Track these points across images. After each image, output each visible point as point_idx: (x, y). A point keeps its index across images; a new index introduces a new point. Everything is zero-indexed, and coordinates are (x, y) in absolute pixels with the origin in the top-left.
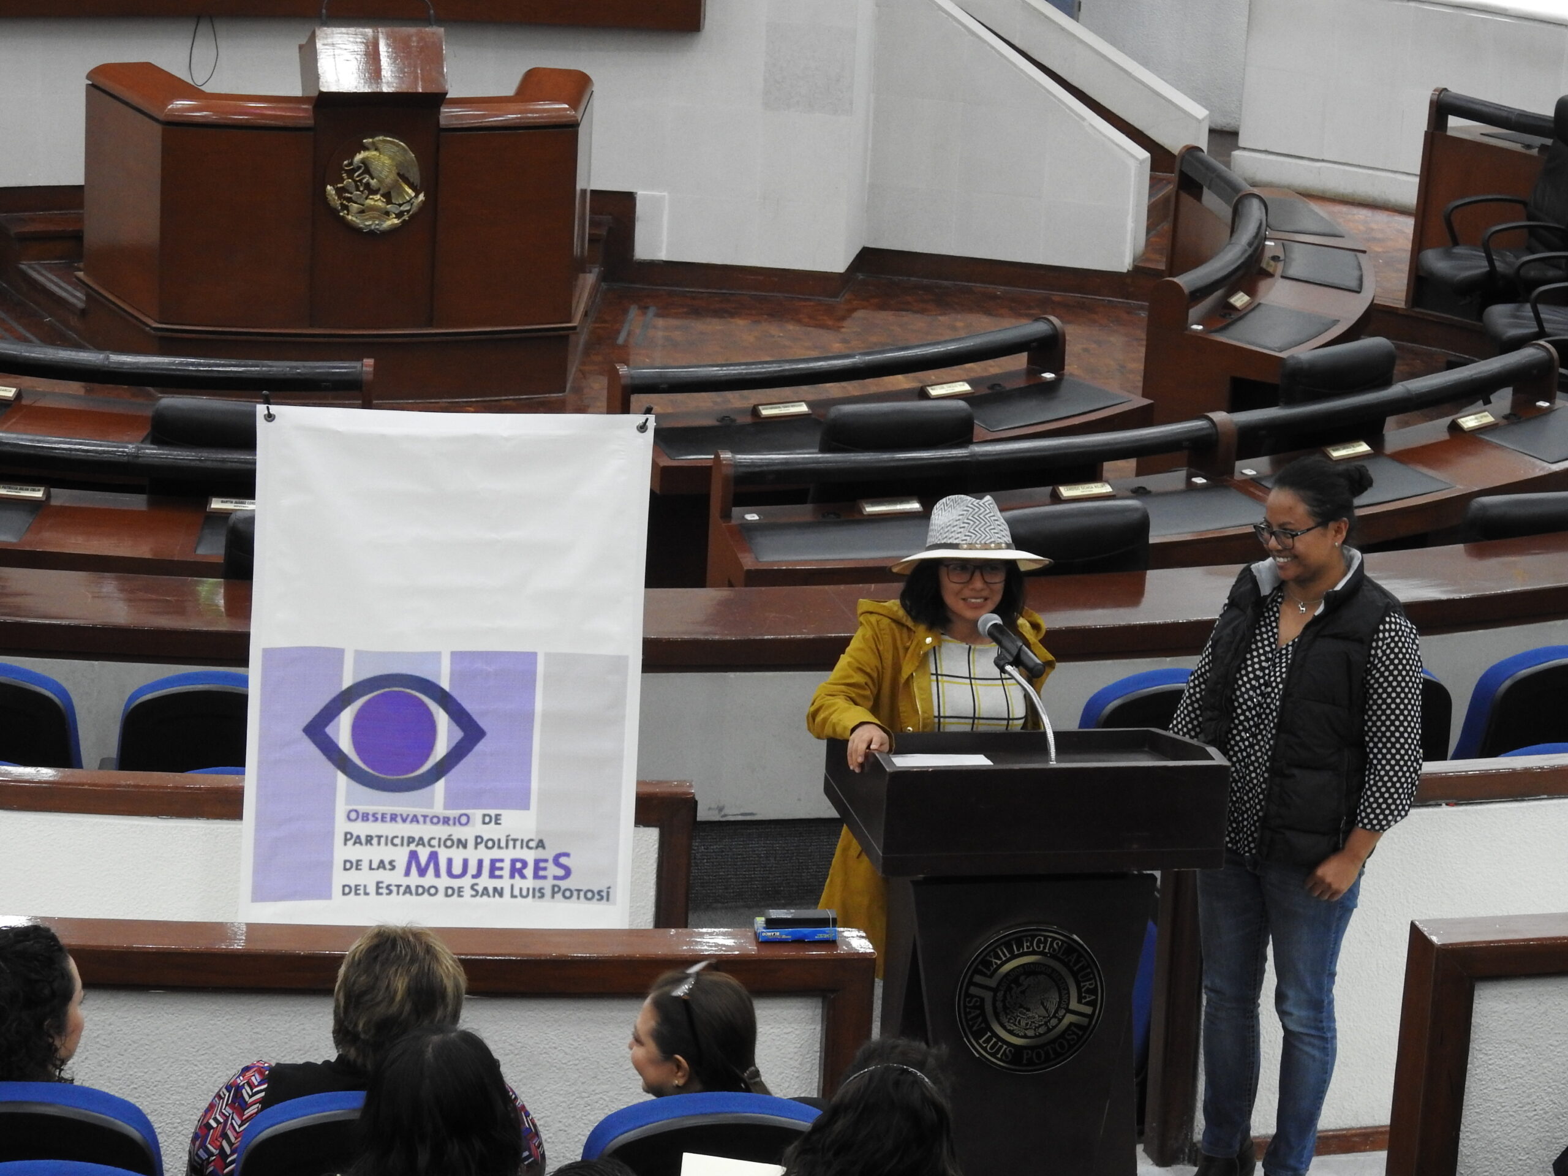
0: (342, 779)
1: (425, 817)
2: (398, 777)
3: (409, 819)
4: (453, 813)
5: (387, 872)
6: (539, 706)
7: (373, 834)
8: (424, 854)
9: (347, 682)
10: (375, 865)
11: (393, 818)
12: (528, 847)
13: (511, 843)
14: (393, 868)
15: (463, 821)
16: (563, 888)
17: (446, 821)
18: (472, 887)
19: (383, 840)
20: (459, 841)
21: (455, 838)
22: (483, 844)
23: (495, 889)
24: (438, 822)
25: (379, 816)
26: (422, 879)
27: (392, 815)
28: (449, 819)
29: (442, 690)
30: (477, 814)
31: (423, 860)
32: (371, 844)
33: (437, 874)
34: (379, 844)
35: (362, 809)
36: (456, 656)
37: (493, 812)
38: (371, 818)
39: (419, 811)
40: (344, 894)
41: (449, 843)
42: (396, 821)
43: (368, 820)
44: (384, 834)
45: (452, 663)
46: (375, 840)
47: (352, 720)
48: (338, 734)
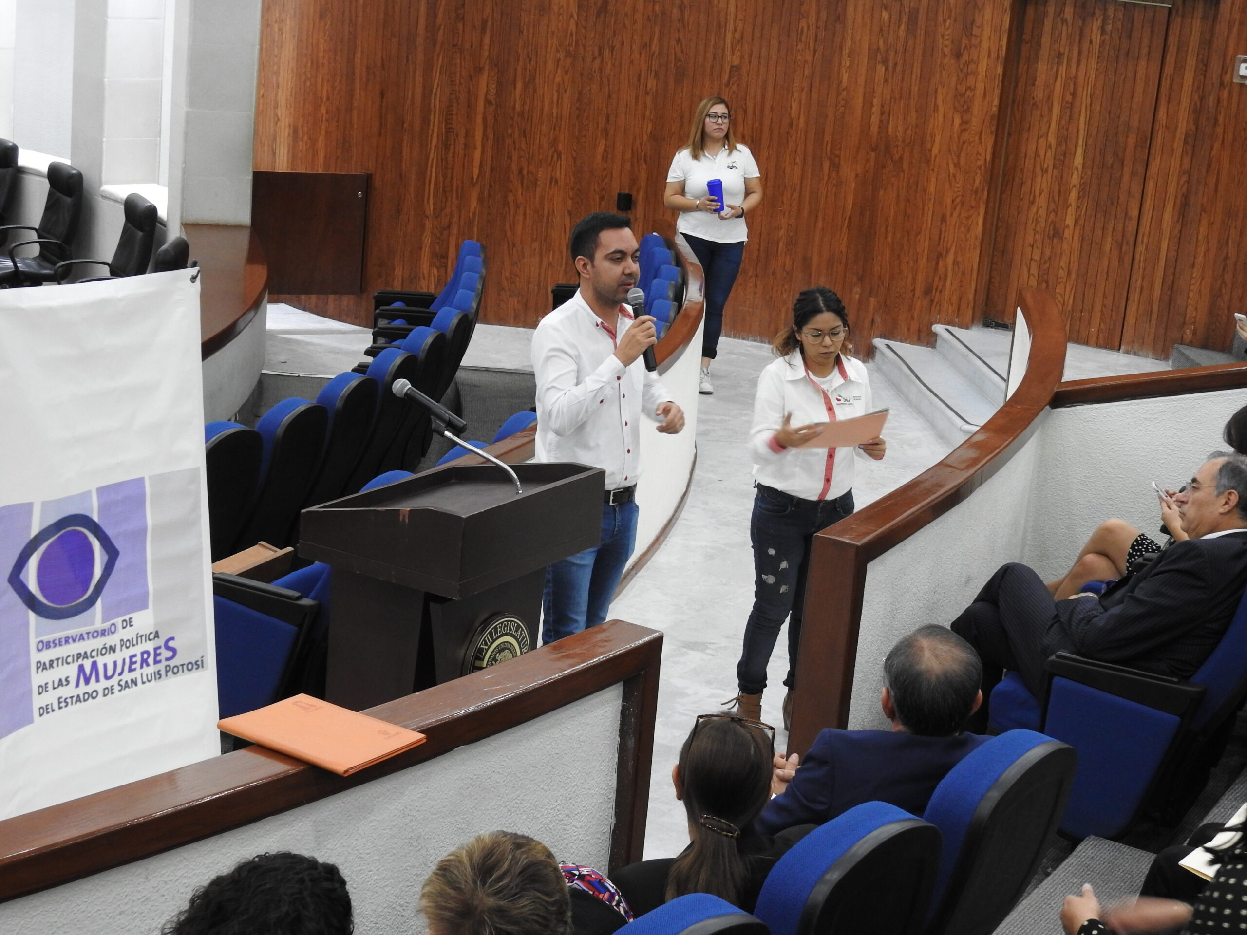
0: (32, 615)
1: (88, 633)
2: (71, 605)
3: (77, 639)
4: (106, 625)
5: (64, 687)
6: (149, 521)
7: (53, 658)
8: (87, 665)
9: (35, 530)
10: (56, 685)
11: (67, 642)
12: (150, 640)
13: (139, 639)
14: (68, 682)
15: (112, 630)
16: (172, 667)
17: (103, 633)
18: (119, 685)
19: (60, 661)
20: (111, 647)
21: (108, 646)
22: (124, 646)
23: (132, 680)
24: (97, 637)
25: (57, 642)
26: (88, 686)
27: (66, 638)
28: (105, 630)
29: (94, 522)
30: (119, 621)
31: (88, 670)
32: (53, 667)
33: (98, 680)
34: (58, 665)
35: (45, 638)
36: (101, 491)
37: (127, 617)
38: (52, 645)
39: (83, 630)
40: (41, 715)
41: (104, 651)
42: (69, 643)
43: (50, 647)
44: (61, 656)
45: (98, 497)
46: (55, 663)
47: (37, 563)
48: (27, 579)
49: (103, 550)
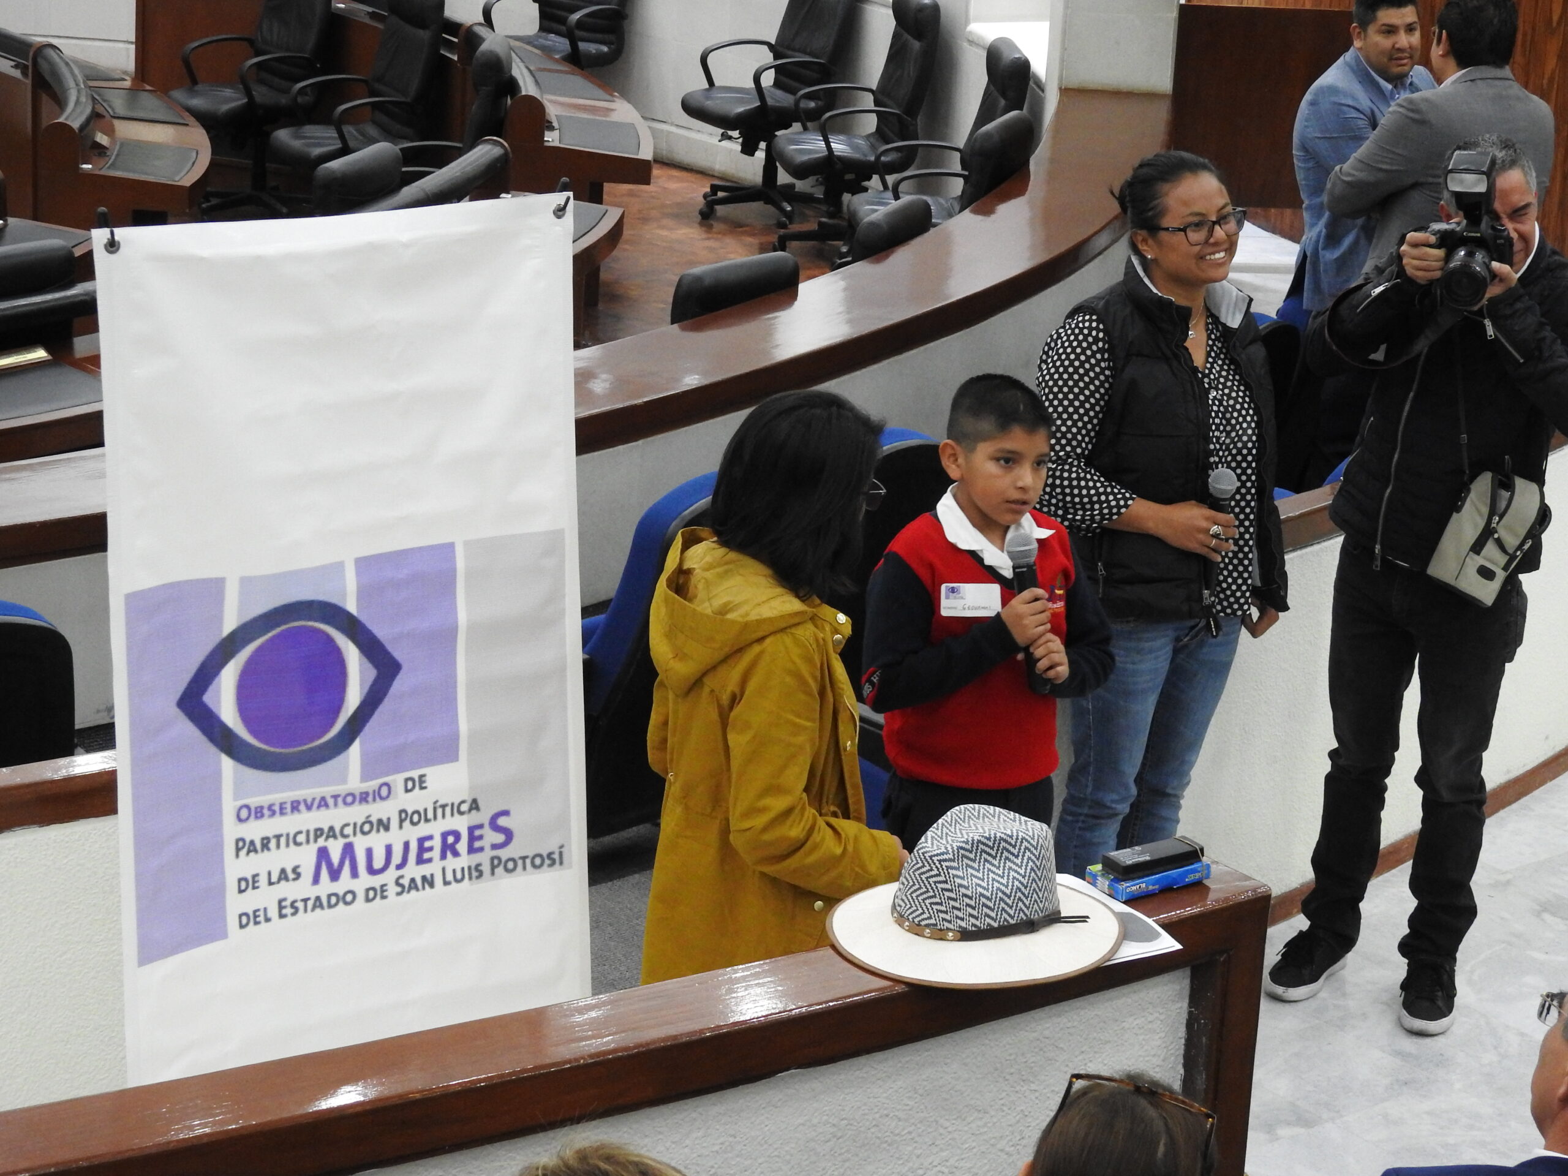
0: (227, 763)
1: (335, 797)
2: (300, 749)
3: (315, 804)
4: (372, 785)
5: (291, 883)
6: (462, 617)
7: (270, 835)
8: (335, 849)
9: (229, 624)
10: (274, 879)
11: (295, 807)
12: (461, 813)
13: (439, 811)
14: (298, 876)
15: (382, 794)
16: (504, 859)
17: (364, 798)
18: (397, 883)
19: (283, 840)
20: (380, 821)
21: (374, 819)
22: (407, 822)
23: (424, 878)
24: (353, 802)
25: (277, 808)
26: (335, 884)
27: (292, 802)
28: (367, 794)
29: (349, 615)
30: (397, 780)
31: (335, 857)
32: (268, 849)
33: (355, 874)
34: (278, 846)
35: (254, 801)
36: (364, 564)
38: (266, 812)
39: (328, 791)
40: (242, 926)
41: (367, 828)
42: (298, 811)
43: (262, 816)
44: (284, 832)
45: (358, 574)
46: (273, 843)
47: (237, 678)
48: (219, 702)
49: (365, 660)
